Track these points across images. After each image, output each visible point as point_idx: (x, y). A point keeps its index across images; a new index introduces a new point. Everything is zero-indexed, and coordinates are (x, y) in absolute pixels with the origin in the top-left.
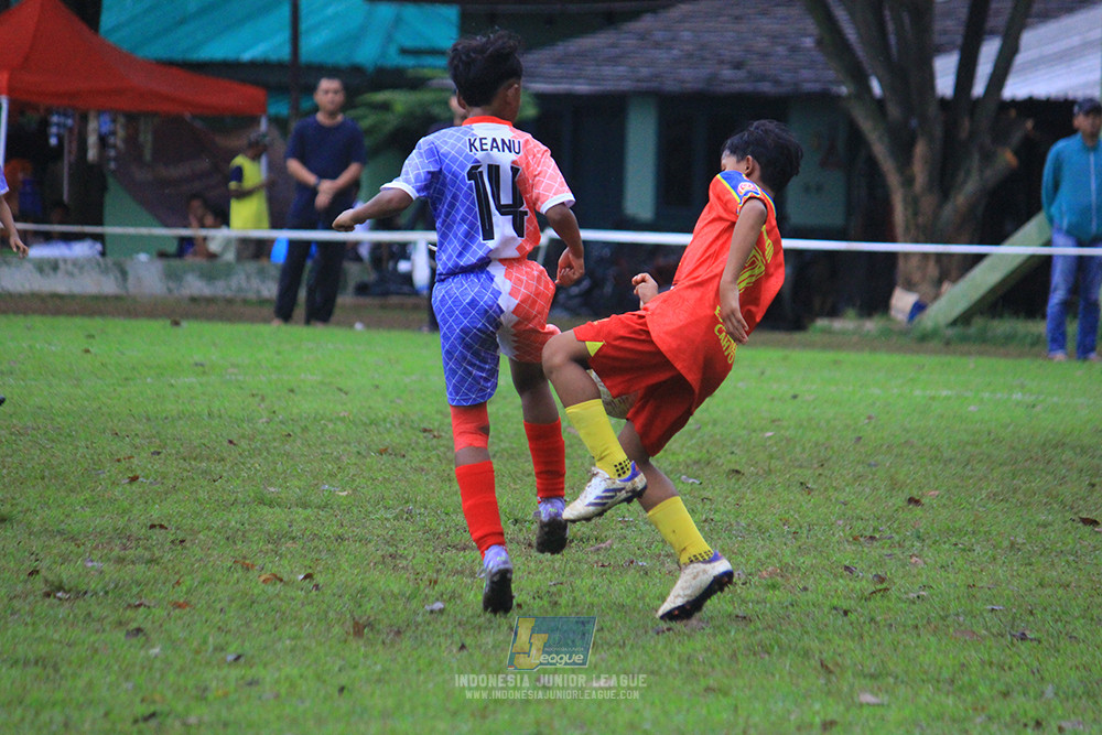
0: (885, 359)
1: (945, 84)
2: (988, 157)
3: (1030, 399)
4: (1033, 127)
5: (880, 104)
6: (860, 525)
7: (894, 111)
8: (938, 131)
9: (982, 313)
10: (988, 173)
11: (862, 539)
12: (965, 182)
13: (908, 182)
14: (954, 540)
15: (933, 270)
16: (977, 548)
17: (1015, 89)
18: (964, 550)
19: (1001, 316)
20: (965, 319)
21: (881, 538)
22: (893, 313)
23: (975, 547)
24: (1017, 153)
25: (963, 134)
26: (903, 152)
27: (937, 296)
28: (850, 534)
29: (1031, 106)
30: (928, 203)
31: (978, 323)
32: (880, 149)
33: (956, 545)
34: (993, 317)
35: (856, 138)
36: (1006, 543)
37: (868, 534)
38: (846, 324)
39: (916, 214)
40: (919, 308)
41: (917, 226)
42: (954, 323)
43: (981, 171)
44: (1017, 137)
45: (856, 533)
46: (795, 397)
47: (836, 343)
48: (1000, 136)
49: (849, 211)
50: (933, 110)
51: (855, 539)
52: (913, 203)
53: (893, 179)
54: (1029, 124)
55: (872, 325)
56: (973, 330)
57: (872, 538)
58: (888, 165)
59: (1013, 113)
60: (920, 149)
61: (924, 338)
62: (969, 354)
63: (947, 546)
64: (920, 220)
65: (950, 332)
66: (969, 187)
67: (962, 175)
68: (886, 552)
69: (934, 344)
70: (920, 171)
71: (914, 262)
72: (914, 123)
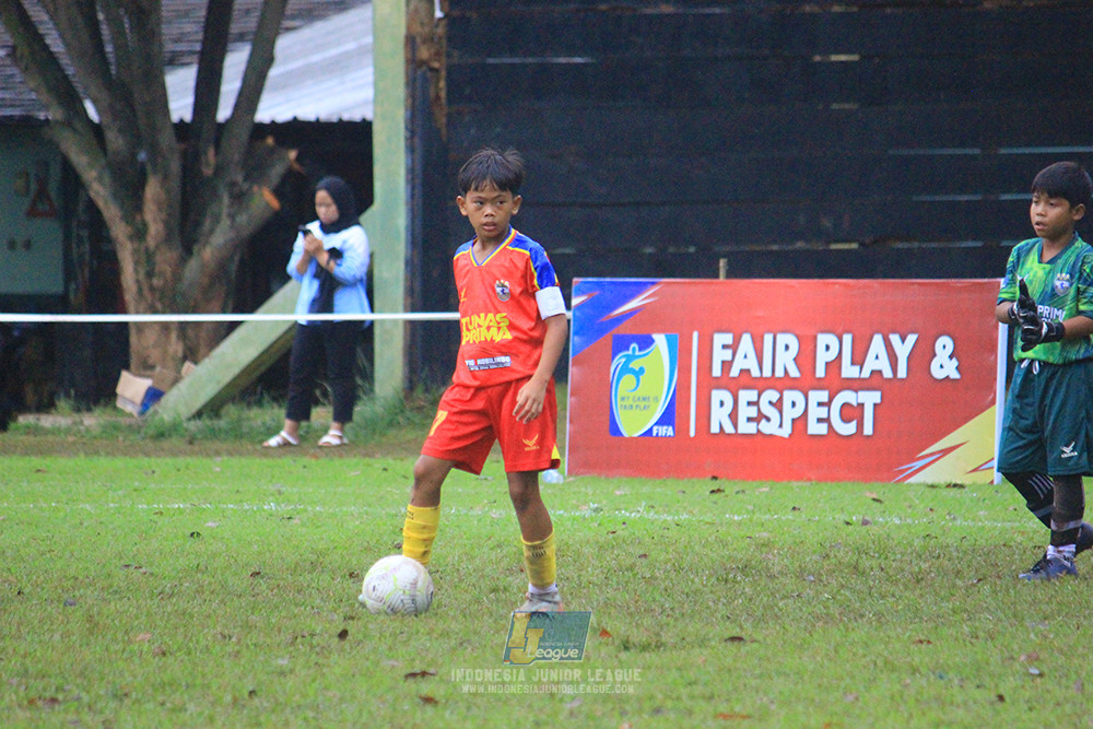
0: (103, 462)
1: (181, 105)
2: (240, 198)
3: (286, 509)
4: (298, 159)
5: (97, 130)
7: (116, 141)
8: (175, 166)
9: (233, 400)
10: (242, 219)
12: (212, 231)
13: (139, 234)
15: (176, 347)
17: (272, 109)
19: (259, 403)
20: (213, 408)
21: (65, 700)
22: (119, 404)
24: (278, 192)
25: (208, 171)
26: (130, 190)
27: (176, 380)
29: (295, 132)
30: (166, 259)
31: (231, 411)
32: (100, 190)
34: (249, 405)
35: (72, 180)
38: (58, 420)
39: (150, 275)
40: (154, 395)
41: (152, 289)
42: (199, 414)
43: (232, 217)
44: (277, 171)
45: (32, 696)
48: (255, 170)
49: (69, 275)
50: (167, 139)
51: (31, 703)
52: (147, 260)
53: (119, 230)
54: (293, 154)
55: (92, 420)
56: (222, 423)
57: (53, 700)
58: (111, 211)
59: (270, 141)
60: (152, 189)
61: (161, 435)
62: (218, 453)
64: (156, 282)
65: (193, 426)
66: (219, 238)
67: (207, 224)
68: (71, 717)
69: (175, 441)
70: (154, 219)
71: (151, 337)
72: (142, 156)
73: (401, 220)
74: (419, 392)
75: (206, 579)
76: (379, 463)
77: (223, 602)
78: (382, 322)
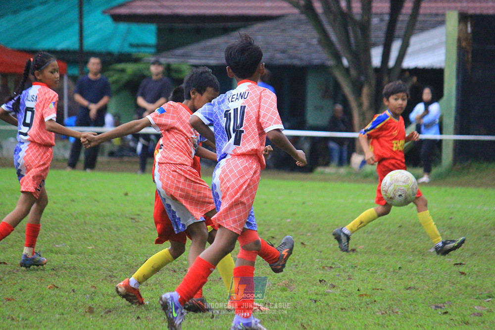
0: (347, 186)
1: (376, 61)
4: (418, 80)
5: (347, 70)
6: (326, 261)
7: (353, 72)
8: (373, 82)
11: (326, 268)
13: (360, 105)
14: (368, 268)
16: (379, 272)
17: (409, 63)
18: (372, 273)
21: (335, 268)
22: (352, 165)
23: (377, 271)
26: (358, 91)
28: (321, 266)
29: (416, 71)
30: (369, 114)
32: (347, 90)
33: (369, 270)
35: (337, 86)
36: (392, 270)
37: (329, 265)
38: (331, 170)
39: (363, 120)
44: (409, 84)
45: (323, 265)
46: (304, 203)
47: (327, 179)
50: (371, 73)
51: (323, 268)
52: (362, 115)
53: (353, 104)
54: (415, 79)
55: (343, 170)
57: (331, 267)
58: (351, 98)
59: (407, 74)
60: (366, 91)
61: (367, 176)
63: (364, 271)
68: (337, 274)
69: (371, 179)
70: (366, 101)
72: (363, 78)
73: (453, 103)
74: (458, 164)
75: (382, 227)
76: (443, 189)
77: (389, 236)
78: (446, 140)
